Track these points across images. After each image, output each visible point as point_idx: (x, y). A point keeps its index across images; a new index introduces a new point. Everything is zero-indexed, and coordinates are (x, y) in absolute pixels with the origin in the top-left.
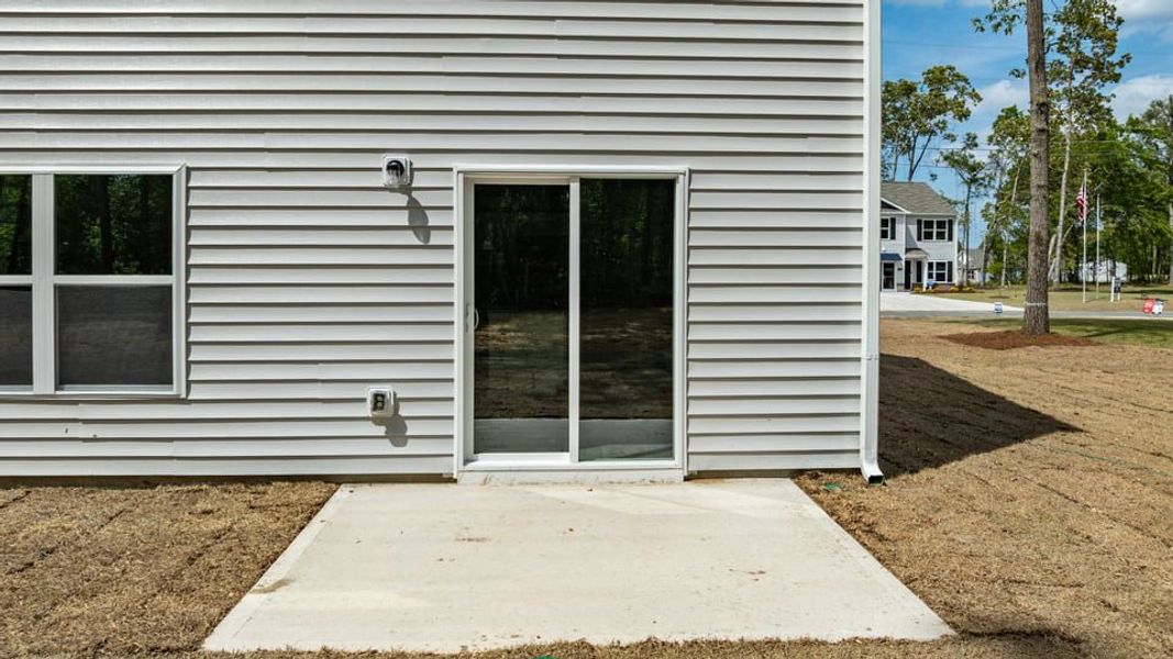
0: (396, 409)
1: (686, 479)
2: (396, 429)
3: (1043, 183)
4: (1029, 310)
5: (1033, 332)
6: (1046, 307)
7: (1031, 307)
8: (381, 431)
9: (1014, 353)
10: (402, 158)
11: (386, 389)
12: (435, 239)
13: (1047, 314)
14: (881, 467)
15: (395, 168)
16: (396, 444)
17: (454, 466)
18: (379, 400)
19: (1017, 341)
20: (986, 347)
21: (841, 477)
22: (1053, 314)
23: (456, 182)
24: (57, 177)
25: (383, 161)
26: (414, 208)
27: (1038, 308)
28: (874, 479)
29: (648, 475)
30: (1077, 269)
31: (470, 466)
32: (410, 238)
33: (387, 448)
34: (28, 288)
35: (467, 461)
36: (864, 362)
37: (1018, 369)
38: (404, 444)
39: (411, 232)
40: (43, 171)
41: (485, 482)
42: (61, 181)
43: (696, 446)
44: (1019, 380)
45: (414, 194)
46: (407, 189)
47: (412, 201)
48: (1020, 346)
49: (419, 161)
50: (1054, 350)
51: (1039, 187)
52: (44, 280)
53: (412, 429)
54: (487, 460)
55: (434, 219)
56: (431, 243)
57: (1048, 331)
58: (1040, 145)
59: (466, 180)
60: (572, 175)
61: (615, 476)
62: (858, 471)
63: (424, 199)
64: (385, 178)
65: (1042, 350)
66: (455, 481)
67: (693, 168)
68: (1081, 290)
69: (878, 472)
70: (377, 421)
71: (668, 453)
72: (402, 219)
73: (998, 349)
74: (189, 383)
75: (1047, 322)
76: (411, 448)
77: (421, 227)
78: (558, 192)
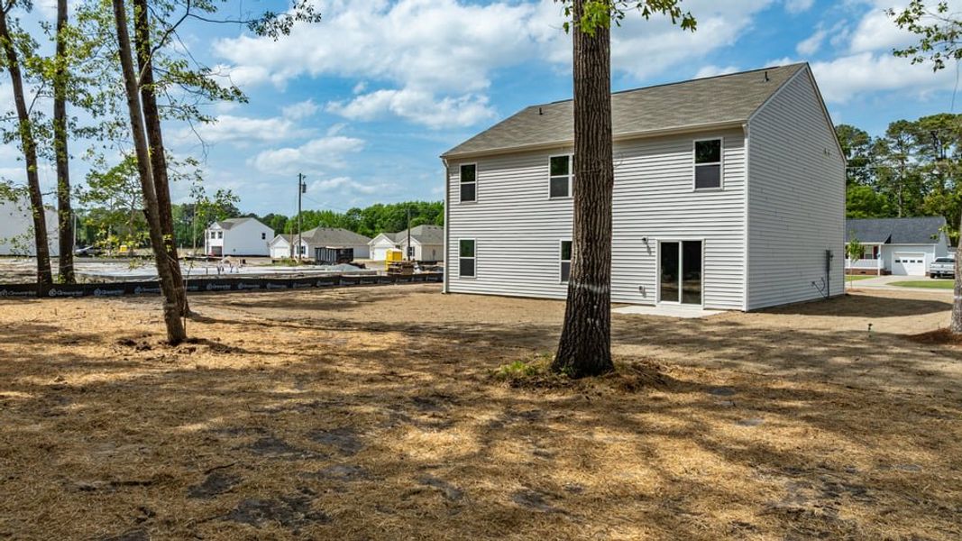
0: (644, 290)
1: (704, 309)
2: (644, 294)
8: (641, 294)
10: (645, 237)
11: (642, 286)
12: (652, 254)
15: (644, 239)
17: (655, 303)
18: (641, 288)
23: (656, 242)
25: (642, 238)
26: (648, 247)
29: (695, 307)
32: (647, 254)
33: (642, 298)
35: (659, 303)
38: (645, 298)
41: (662, 307)
43: (706, 302)
45: (648, 245)
46: (647, 243)
49: (650, 238)
53: (648, 294)
54: (663, 302)
55: (652, 250)
59: (660, 241)
60: (680, 240)
61: (688, 307)
63: (650, 246)
64: (642, 241)
66: (655, 306)
67: (706, 238)
70: (640, 292)
71: (700, 303)
72: (646, 250)
76: (647, 299)
77: (650, 252)
78: (677, 244)
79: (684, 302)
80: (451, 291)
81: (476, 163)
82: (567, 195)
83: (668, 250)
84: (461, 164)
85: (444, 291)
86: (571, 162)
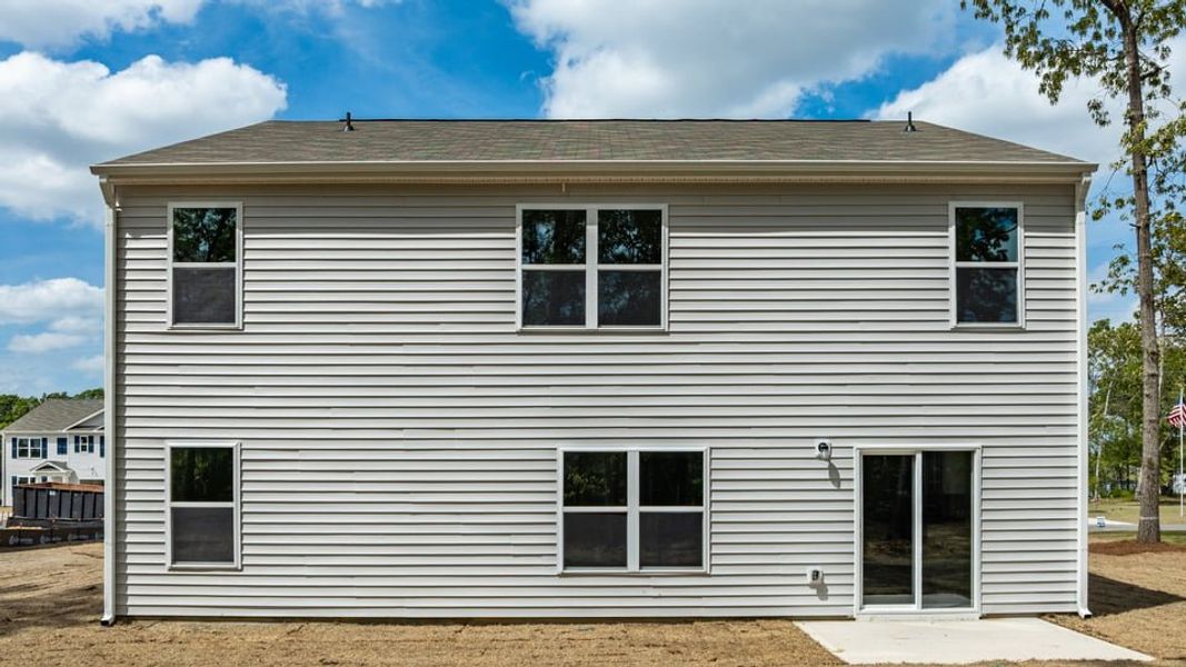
0: (822, 580)
1: (981, 618)
2: (822, 591)
3: (1154, 418)
4: (1142, 523)
5: (1146, 542)
6: (1158, 521)
7: (1144, 521)
8: (814, 592)
9: (1132, 558)
10: (827, 441)
11: (818, 568)
12: (844, 485)
13: (1158, 527)
14: (1090, 609)
15: (823, 447)
16: (822, 599)
17: (854, 611)
18: (816, 575)
19: (1134, 549)
20: (1108, 554)
21: (1066, 617)
22: (1163, 527)
23: (853, 454)
24: (641, 453)
25: (816, 443)
26: (832, 469)
27: (1151, 521)
28: (1087, 617)
29: (959, 616)
30: (1171, 482)
31: (863, 611)
32: (830, 486)
33: (817, 601)
34: (625, 514)
35: (861, 609)
36: (1079, 552)
37: (1140, 569)
38: (827, 599)
39: (830, 482)
40: (633, 450)
41: (871, 620)
42: (642, 454)
43: (987, 599)
44: (1144, 576)
45: (832, 461)
46: (829, 459)
47: (831, 465)
48: (1137, 553)
49: (835, 443)
50: (1166, 555)
51: (1151, 421)
52: (633, 509)
53: (831, 591)
54: (870, 608)
55: (842, 475)
56: (842, 487)
57: (1159, 540)
58: (1151, 387)
59: (860, 453)
60: (917, 450)
61: (942, 617)
62: (1076, 614)
63: (837, 464)
64: (817, 452)
65: (1156, 555)
66: (854, 619)
67: (984, 444)
68: (1179, 503)
69: (1089, 613)
70: (812, 586)
72: (826, 475)
73: (1118, 555)
74: (711, 565)
75: (1159, 533)
76: (830, 601)
77: (836, 479)
78: (910, 459)
79: (925, 604)
80: (131, 612)
81: (237, 204)
82: (583, 323)
83: (883, 476)
84: (173, 205)
85: (108, 616)
86: (592, 231)
